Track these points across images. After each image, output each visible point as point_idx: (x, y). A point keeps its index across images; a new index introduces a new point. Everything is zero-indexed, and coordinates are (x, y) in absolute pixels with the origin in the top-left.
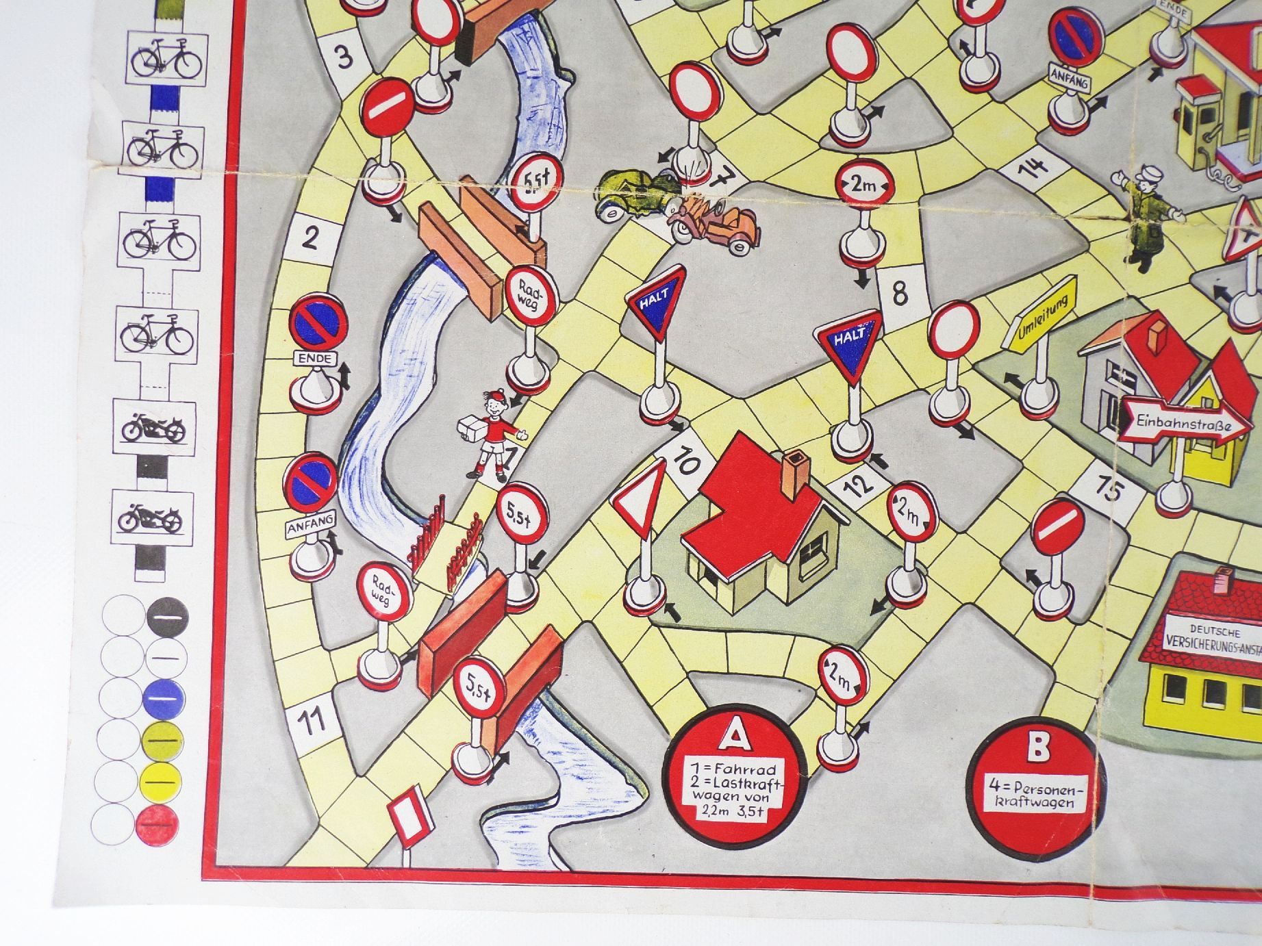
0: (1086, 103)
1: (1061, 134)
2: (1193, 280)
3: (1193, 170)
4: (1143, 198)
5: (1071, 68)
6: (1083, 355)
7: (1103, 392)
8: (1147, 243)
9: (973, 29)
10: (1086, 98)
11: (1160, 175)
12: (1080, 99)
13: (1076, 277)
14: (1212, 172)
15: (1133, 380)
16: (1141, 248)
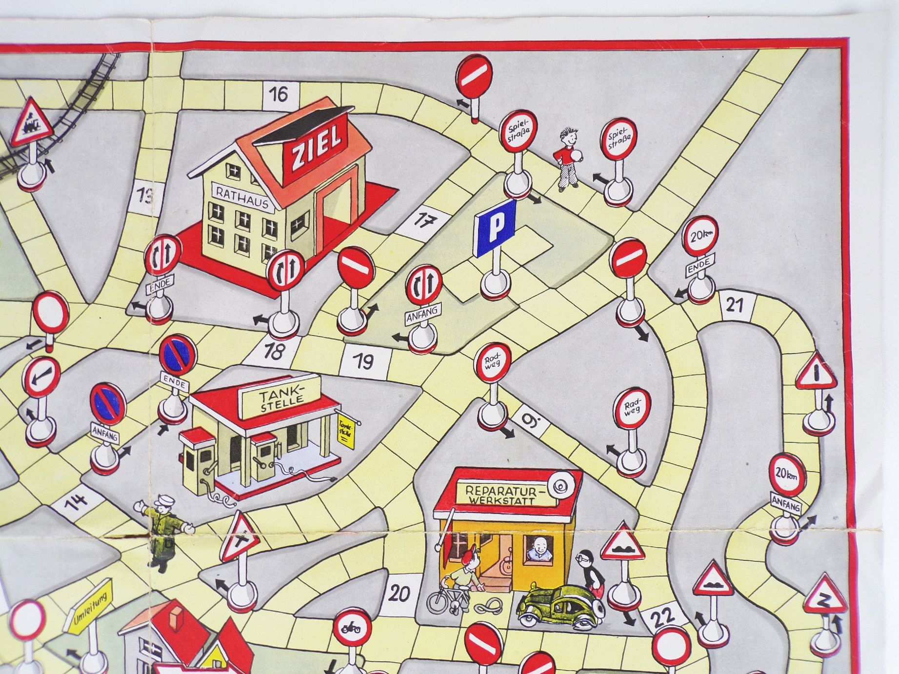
0: (117, 451)
1: (99, 474)
2: (200, 576)
3: (198, 495)
4: (161, 518)
5: (106, 426)
6: (121, 635)
7: (139, 661)
8: (163, 552)
9: (37, 400)
10: (116, 447)
11: (172, 501)
12: (113, 448)
13: (111, 579)
14: (212, 496)
15: (159, 651)
16: (158, 556)
